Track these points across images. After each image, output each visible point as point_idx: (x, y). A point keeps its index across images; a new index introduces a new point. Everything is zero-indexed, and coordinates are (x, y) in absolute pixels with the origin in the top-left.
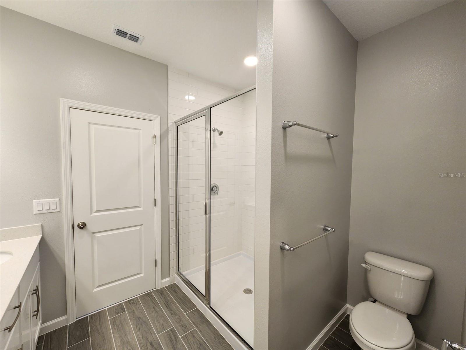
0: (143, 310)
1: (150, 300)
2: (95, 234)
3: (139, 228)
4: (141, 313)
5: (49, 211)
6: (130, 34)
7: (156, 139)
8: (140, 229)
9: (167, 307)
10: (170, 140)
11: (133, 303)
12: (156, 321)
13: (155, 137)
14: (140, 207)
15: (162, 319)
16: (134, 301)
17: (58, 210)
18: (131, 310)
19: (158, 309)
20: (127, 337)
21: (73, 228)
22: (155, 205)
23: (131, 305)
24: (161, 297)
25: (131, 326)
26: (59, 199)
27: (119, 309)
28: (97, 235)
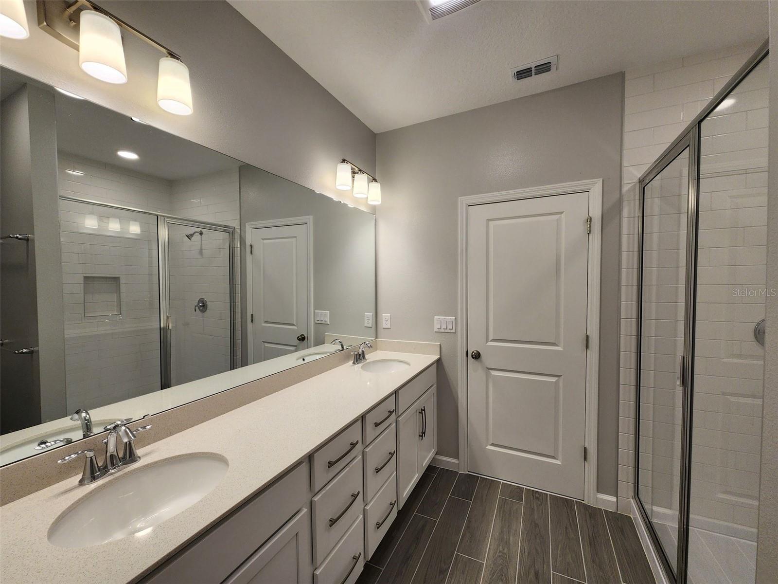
0: (547, 520)
1: (565, 512)
2: (490, 371)
3: (554, 381)
4: (542, 520)
5: (446, 331)
6: (535, 67)
7: (591, 225)
8: (556, 383)
9: (590, 544)
10: (625, 222)
11: (537, 498)
12: (559, 549)
13: (590, 220)
14: (557, 346)
15: (572, 556)
16: (540, 496)
17: (453, 331)
18: (531, 506)
19: (572, 536)
20: (509, 536)
21: (467, 355)
22: (587, 347)
23: (533, 499)
24: (589, 521)
25: (520, 527)
26: (454, 318)
27: (516, 492)
28: (494, 373)
